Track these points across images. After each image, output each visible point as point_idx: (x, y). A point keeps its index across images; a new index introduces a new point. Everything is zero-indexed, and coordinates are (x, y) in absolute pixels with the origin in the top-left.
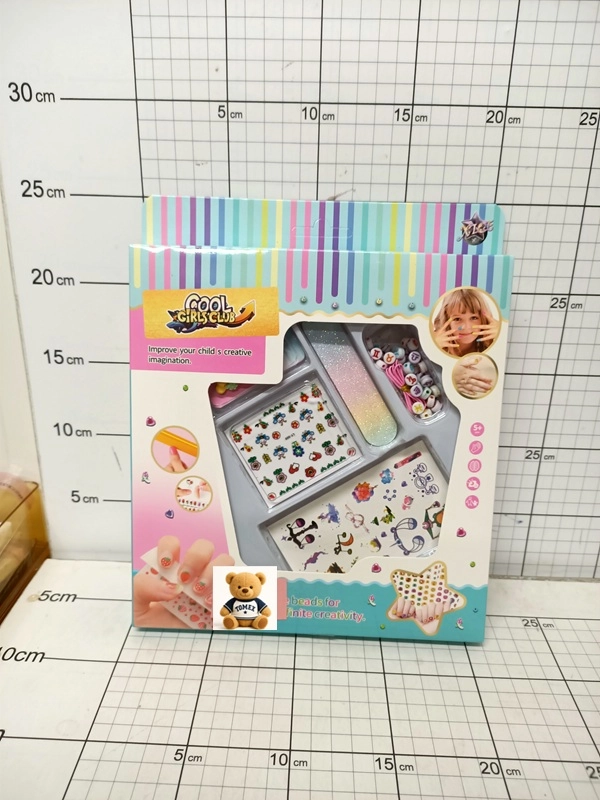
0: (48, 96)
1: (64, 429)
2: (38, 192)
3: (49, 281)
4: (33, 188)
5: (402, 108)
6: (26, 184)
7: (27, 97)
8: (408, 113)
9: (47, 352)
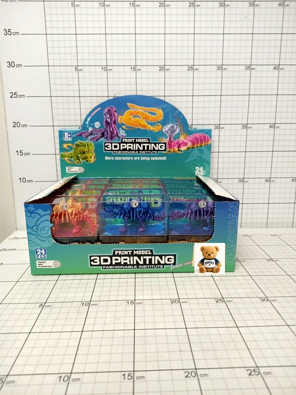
0: (20, 65)
1: (23, 180)
2: (16, 96)
3: (19, 126)
4: (14, 95)
5: (133, 67)
6: (12, 94)
7: (13, 66)
8: (134, 68)
9: (17, 151)
